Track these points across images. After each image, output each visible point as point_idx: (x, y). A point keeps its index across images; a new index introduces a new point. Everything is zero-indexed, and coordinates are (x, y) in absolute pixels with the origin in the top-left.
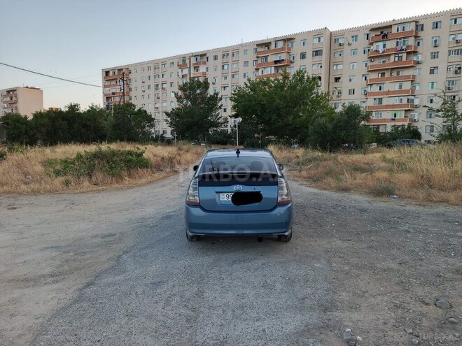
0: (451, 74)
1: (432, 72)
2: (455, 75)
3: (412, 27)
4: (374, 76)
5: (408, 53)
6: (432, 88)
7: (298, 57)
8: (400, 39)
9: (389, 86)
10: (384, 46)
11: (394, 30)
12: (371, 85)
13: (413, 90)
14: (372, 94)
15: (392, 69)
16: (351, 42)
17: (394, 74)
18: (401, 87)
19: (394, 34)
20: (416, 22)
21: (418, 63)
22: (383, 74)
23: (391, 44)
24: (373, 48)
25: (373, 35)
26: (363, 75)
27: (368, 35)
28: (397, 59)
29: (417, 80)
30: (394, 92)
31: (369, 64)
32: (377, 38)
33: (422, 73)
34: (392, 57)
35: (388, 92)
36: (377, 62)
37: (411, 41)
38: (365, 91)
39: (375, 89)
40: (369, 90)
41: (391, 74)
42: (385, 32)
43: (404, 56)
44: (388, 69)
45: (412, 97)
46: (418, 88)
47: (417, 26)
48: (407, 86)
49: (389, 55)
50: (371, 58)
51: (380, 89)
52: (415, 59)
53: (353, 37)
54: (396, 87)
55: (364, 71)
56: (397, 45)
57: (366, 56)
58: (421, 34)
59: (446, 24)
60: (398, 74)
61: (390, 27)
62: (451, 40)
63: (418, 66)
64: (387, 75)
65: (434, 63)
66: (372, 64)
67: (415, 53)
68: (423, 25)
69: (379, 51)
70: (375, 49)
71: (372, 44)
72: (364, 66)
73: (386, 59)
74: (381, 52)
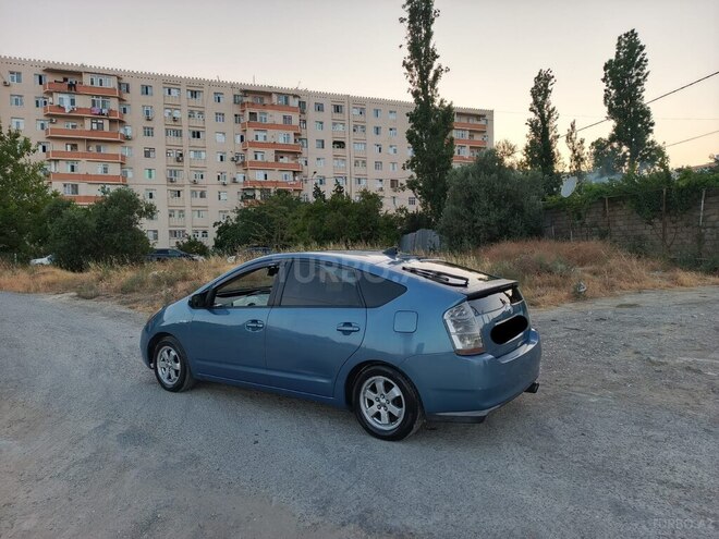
0: (172, 162)
1: (147, 154)
2: (177, 164)
3: (112, 83)
4: (60, 147)
5: (112, 122)
6: (150, 176)
8: (97, 96)
9: (84, 167)
10: (73, 102)
11: (86, 80)
12: (56, 161)
13: (124, 178)
14: (60, 176)
15: (88, 140)
16: (9, 81)
17: (93, 148)
18: (105, 170)
19: (86, 86)
20: (118, 78)
21: (127, 138)
22: (74, 147)
23: (83, 102)
24: (56, 99)
25: (49, 79)
26: (40, 143)
27: (40, 77)
28: (95, 126)
29: (128, 164)
30: (96, 177)
31: (48, 126)
32: (58, 86)
33: (134, 151)
34: (87, 123)
35: (87, 177)
36: (61, 125)
37: (114, 104)
39: (64, 168)
40: (52, 168)
41: (88, 148)
42: (72, 80)
43: (106, 123)
44: (83, 140)
46: (130, 175)
47: (120, 84)
48: (114, 170)
49: (82, 118)
50: (51, 117)
51: (73, 170)
52: (122, 131)
53: (12, 73)
54: (98, 169)
55: (41, 135)
56: (94, 105)
57: (40, 112)
58: (126, 96)
59: (158, 91)
60: (99, 149)
61: (79, 74)
62: (167, 115)
63: (128, 143)
64: (81, 148)
65: (148, 142)
66: (51, 126)
67: (122, 122)
68: (128, 85)
69: (64, 108)
70: (57, 103)
71: (50, 94)
72: (39, 127)
73: (78, 124)
74: (67, 111)
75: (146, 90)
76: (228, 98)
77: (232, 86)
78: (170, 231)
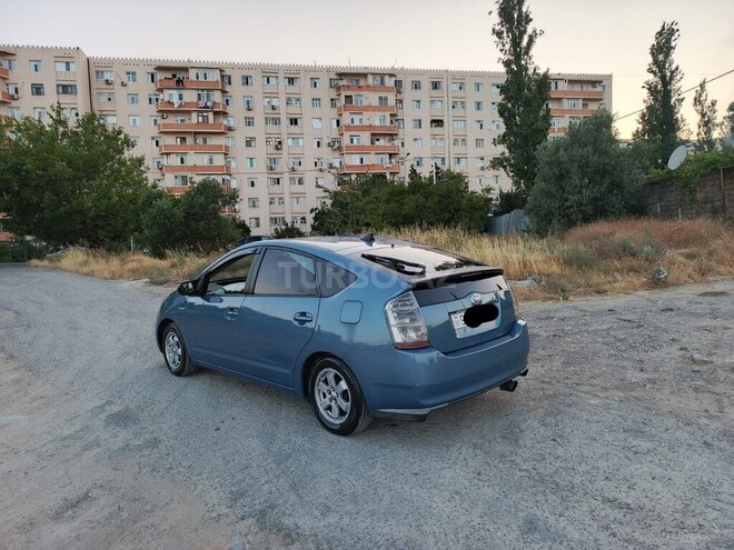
0: (272, 150)
1: (248, 144)
2: (276, 152)
3: (215, 76)
4: (171, 141)
5: (216, 113)
6: (252, 165)
7: (26, 91)
8: (203, 90)
9: (192, 159)
10: (181, 97)
11: (192, 75)
12: (168, 154)
13: (228, 168)
14: (172, 169)
15: (196, 133)
16: (125, 81)
17: (200, 141)
18: (211, 161)
19: (192, 81)
20: (221, 71)
21: (230, 129)
22: (183, 140)
23: (190, 96)
24: (165, 96)
25: (160, 76)
26: (153, 138)
27: (152, 75)
28: (201, 119)
29: (231, 153)
30: (203, 168)
31: (160, 121)
32: (167, 84)
33: (236, 142)
34: (194, 115)
35: (195, 168)
36: (172, 120)
37: (217, 97)
38: (158, 162)
39: (174, 161)
40: (164, 161)
41: (195, 141)
42: (180, 75)
43: (211, 116)
44: (191, 133)
45: (227, 177)
46: (233, 165)
47: (222, 76)
48: (219, 160)
49: (190, 112)
50: (163, 113)
51: (182, 162)
52: (225, 122)
53: (128, 73)
54: (203, 160)
55: (155, 131)
56: (199, 99)
57: (153, 108)
58: (228, 88)
59: (257, 80)
60: (205, 141)
61: (186, 69)
62: (266, 104)
63: (230, 134)
64: (190, 140)
65: (250, 131)
66: (163, 121)
67: (225, 114)
68: (229, 77)
69: (172, 104)
70: (166, 99)
71: (161, 90)
72: (153, 122)
73: (186, 118)
74: (176, 106)
75: (246, 80)
76: (324, 83)
77: (328, 70)
78: (271, 219)
